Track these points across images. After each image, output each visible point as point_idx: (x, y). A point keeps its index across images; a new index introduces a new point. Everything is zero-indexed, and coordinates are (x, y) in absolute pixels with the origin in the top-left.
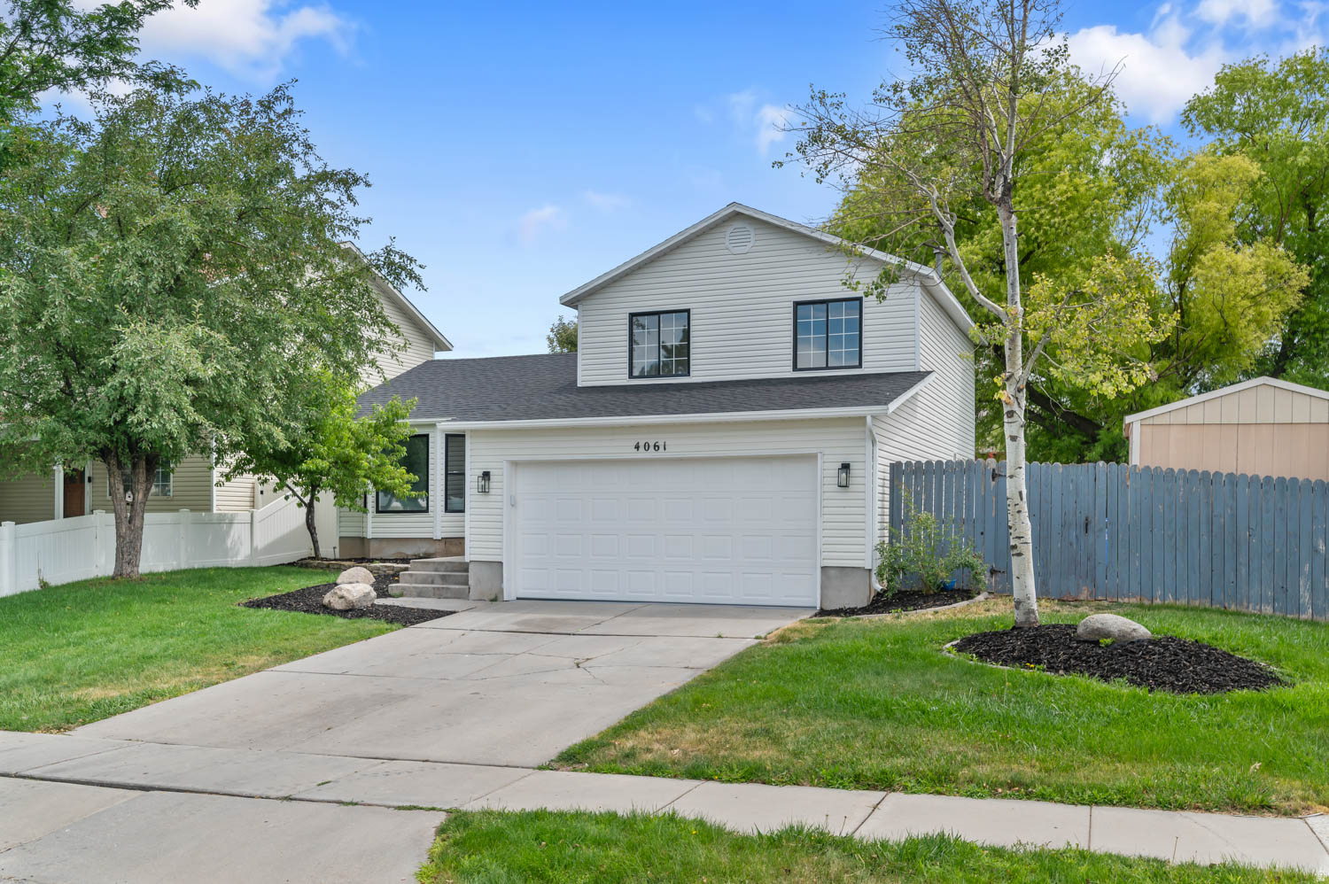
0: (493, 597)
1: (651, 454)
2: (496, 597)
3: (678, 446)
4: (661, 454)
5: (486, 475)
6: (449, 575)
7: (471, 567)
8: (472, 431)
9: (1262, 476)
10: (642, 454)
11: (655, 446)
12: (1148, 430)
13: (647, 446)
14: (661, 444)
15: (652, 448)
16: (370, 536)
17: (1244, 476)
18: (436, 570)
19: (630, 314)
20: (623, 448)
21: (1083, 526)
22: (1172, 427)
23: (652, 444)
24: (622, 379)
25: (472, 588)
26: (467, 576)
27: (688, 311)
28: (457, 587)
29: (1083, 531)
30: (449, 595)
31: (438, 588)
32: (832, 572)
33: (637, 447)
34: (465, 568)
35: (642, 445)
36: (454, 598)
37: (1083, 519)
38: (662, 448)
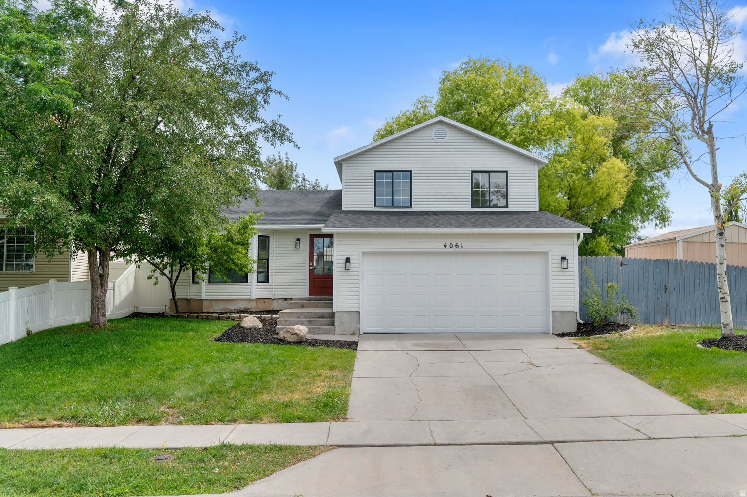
0: (352, 333)
1: (454, 249)
2: (354, 332)
3: (469, 246)
4: (459, 250)
5: (348, 260)
6: (313, 320)
7: (336, 315)
8: (338, 233)
9: (740, 266)
10: (448, 249)
11: (456, 245)
12: (685, 243)
13: (451, 245)
14: (459, 244)
15: (454, 246)
16: (203, 297)
17: (733, 266)
18: (298, 317)
19: (375, 171)
20: (437, 246)
21: (664, 290)
22: (696, 243)
23: (454, 244)
24: (371, 207)
25: (337, 327)
26: (334, 321)
27: (410, 172)
28: (327, 327)
29: (664, 292)
30: (321, 332)
31: (313, 328)
32: (557, 314)
33: (445, 246)
34: (332, 315)
35: (448, 245)
36: (325, 334)
37: (664, 286)
38: (460, 247)
